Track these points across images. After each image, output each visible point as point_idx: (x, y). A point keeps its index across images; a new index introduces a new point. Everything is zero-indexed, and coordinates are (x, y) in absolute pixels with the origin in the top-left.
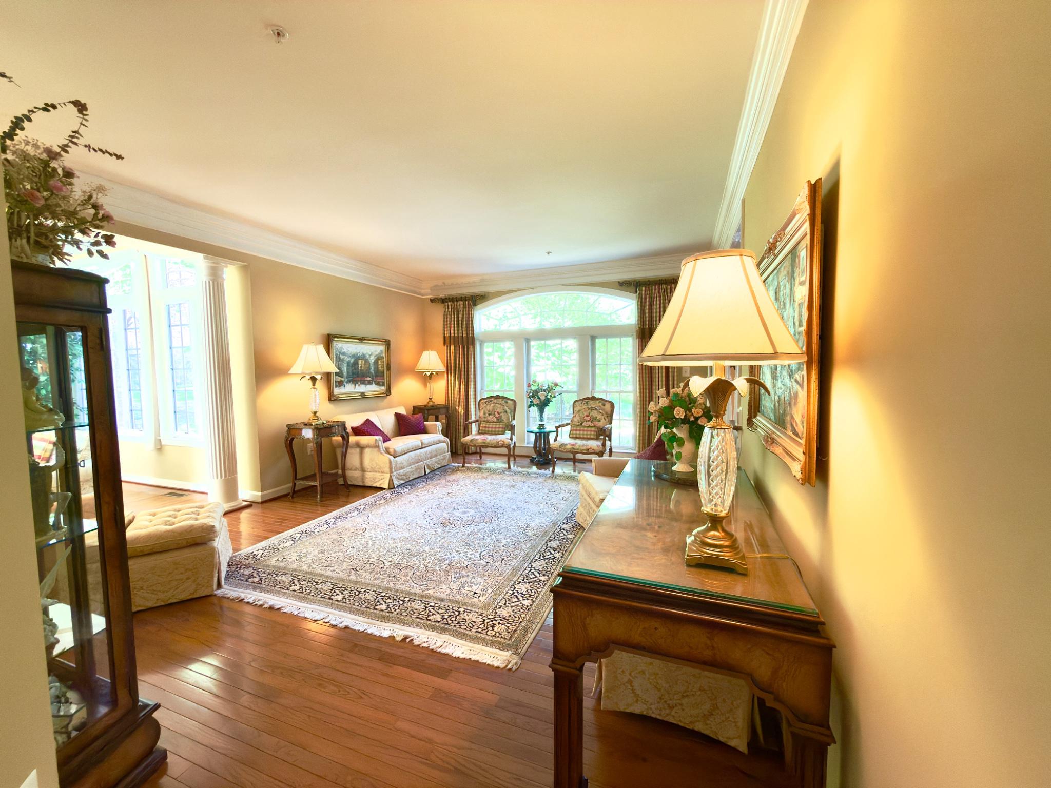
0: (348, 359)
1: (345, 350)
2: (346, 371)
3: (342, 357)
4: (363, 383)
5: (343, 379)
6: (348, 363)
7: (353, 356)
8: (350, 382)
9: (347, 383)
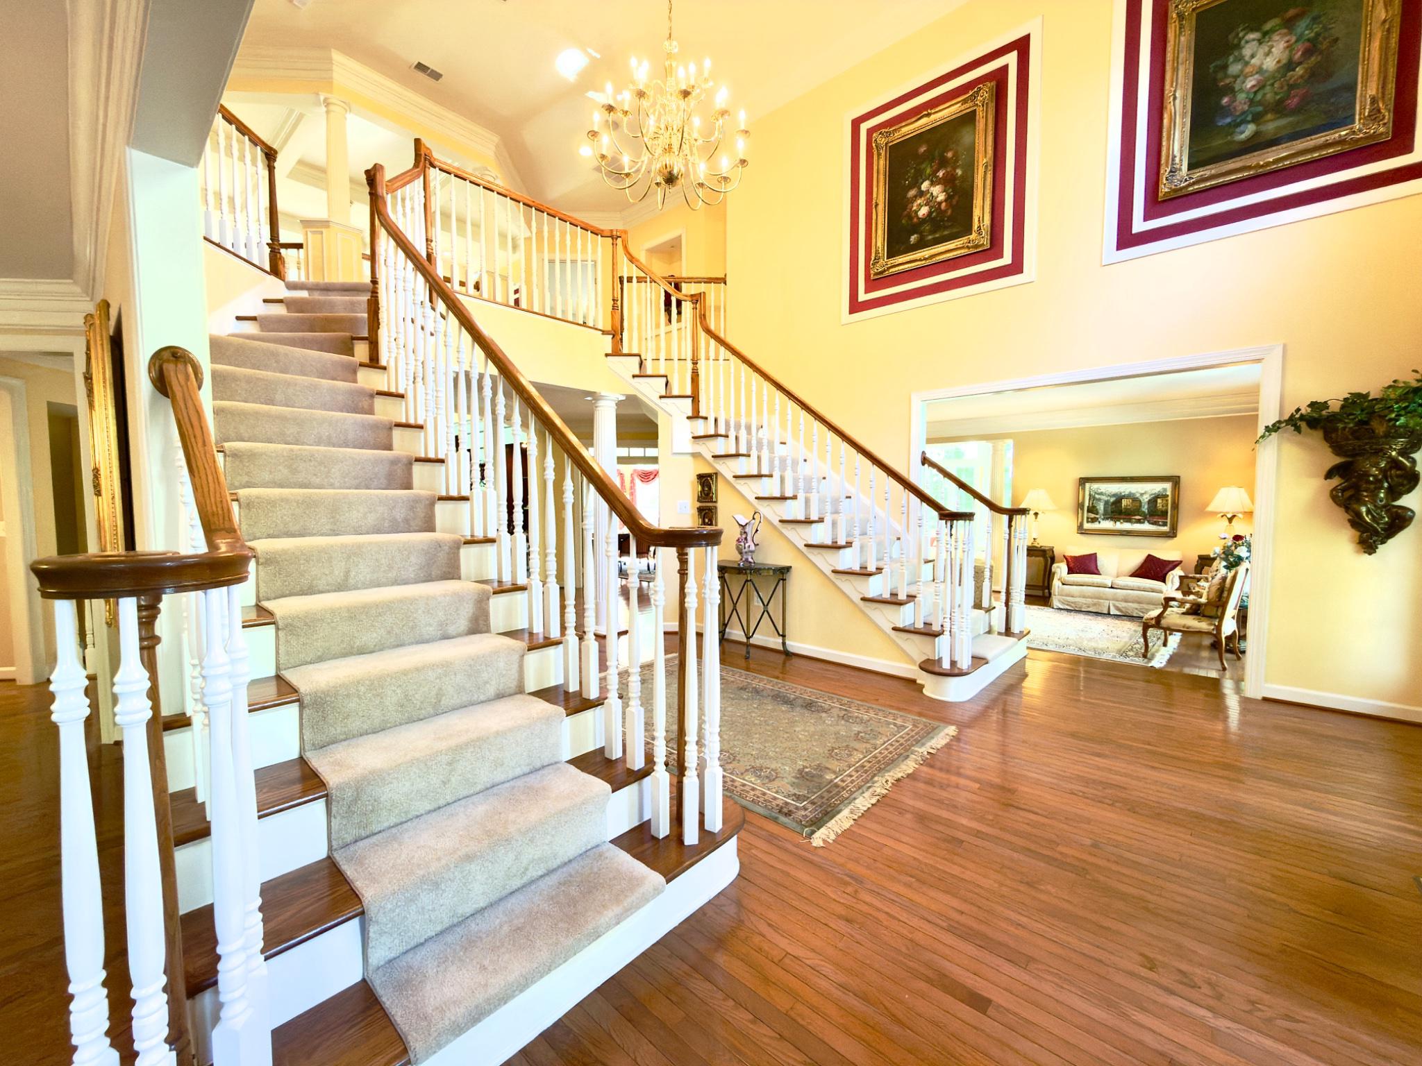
0: (1106, 499)
1: (1104, 491)
2: (1102, 508)
3: (1097, 496)
4: (1129, 521)
5: (1097, 516)
6: (1106, 503)
7: (1114, 495)
8: (1107, 519)
9: (1103, 520)
